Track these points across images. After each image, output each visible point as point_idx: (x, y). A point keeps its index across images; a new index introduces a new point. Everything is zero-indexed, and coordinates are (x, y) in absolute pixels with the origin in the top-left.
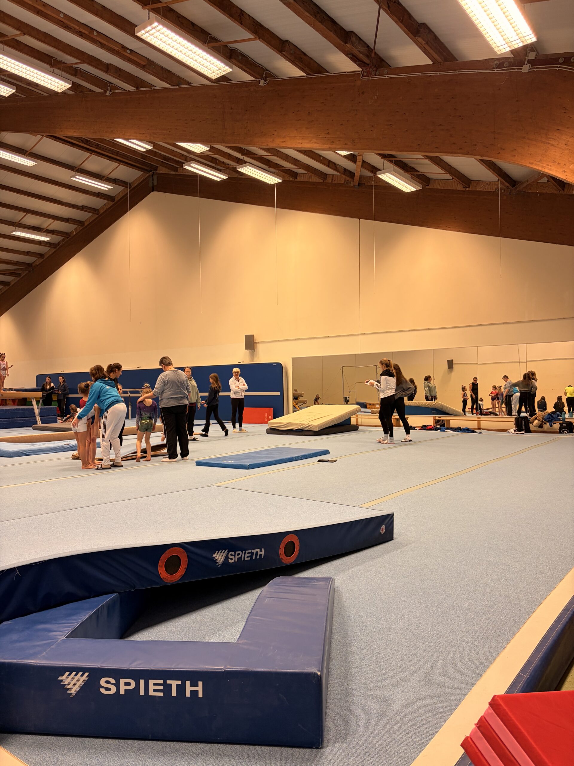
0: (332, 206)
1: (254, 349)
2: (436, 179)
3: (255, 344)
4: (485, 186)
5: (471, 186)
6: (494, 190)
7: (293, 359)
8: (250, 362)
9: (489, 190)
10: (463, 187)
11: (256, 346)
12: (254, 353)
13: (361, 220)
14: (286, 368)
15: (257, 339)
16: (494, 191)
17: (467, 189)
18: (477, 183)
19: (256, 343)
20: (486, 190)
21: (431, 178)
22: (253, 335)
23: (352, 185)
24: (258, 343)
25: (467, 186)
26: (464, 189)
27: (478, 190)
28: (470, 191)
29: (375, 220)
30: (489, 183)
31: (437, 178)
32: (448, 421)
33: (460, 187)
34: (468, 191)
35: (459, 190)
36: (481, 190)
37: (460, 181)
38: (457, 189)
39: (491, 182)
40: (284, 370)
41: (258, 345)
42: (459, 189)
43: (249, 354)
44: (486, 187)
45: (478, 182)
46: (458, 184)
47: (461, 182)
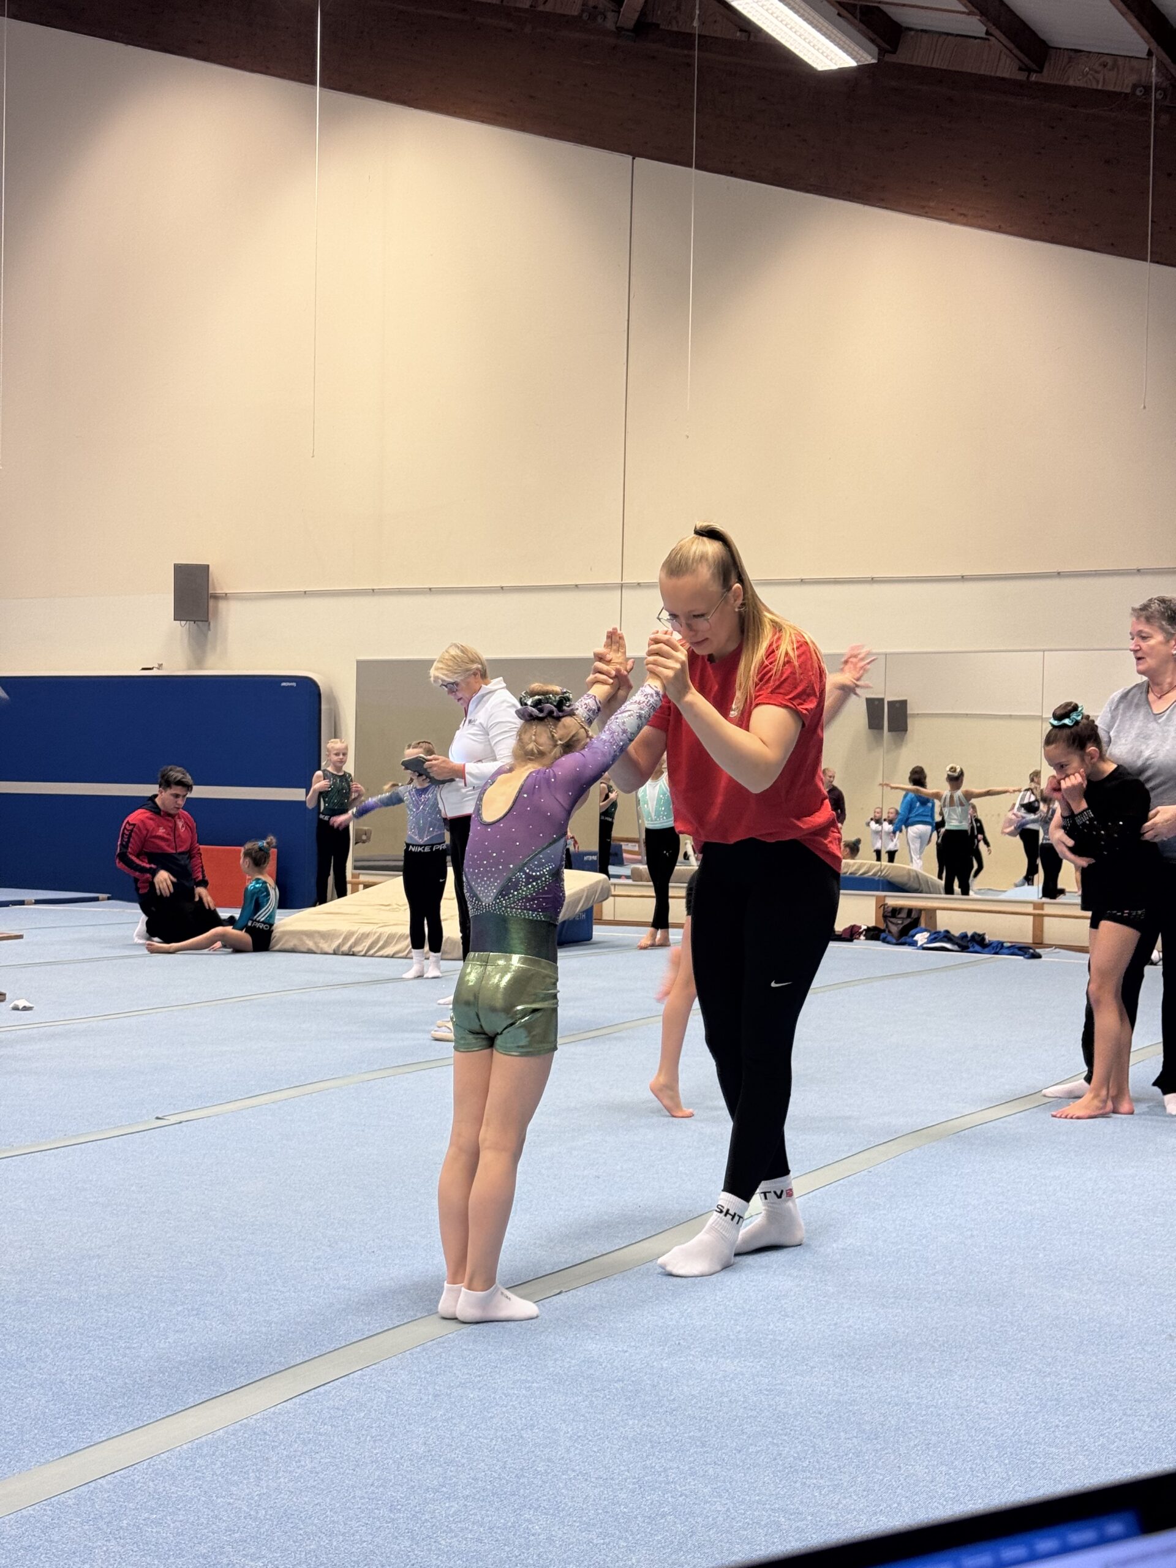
0: (531, 97)
1: (206, 620)
2: (922, 31)
3: (211, 603)
4: (1097, 72)
5: (1047, 65)
6: (1128, 91)
7: (363, 667)
8: (189, 669)
9: (1111, 88)
10: (1020, 69)
11: (216, 608)
12: (206, 636)
13: (638, 160)
14: (333, 700)
15: (222, 580)
16: (1126, 94)
17: (1034, 77)
18: (1070, 60)
19: (216, 597)
20: (1100, 87)
21: (904, 25)
22: (208, 566)
23: (610, 25)
24: (226, 597)
25: (1034, 67)
26: (1021, 76)
27: (1071, 83)
28: (1041, 84)
29: (697, 167)
30: (1110, 63)
31: (925, 28)
32: (932, 912)
33: (1007, 68)
34: (1036, 83)
35: (1003, 79)
36: (1081, 84)
37: (1011, 46)
38: (998, 74)
39: (1120, 62)
40: (324, 707)
41: (222, 605)
42: (1006, 75)
43: (186, 641)
44: (1100, 77)
45: (1072, 54)
46: (1003, 57)
47: (1015, 51)
